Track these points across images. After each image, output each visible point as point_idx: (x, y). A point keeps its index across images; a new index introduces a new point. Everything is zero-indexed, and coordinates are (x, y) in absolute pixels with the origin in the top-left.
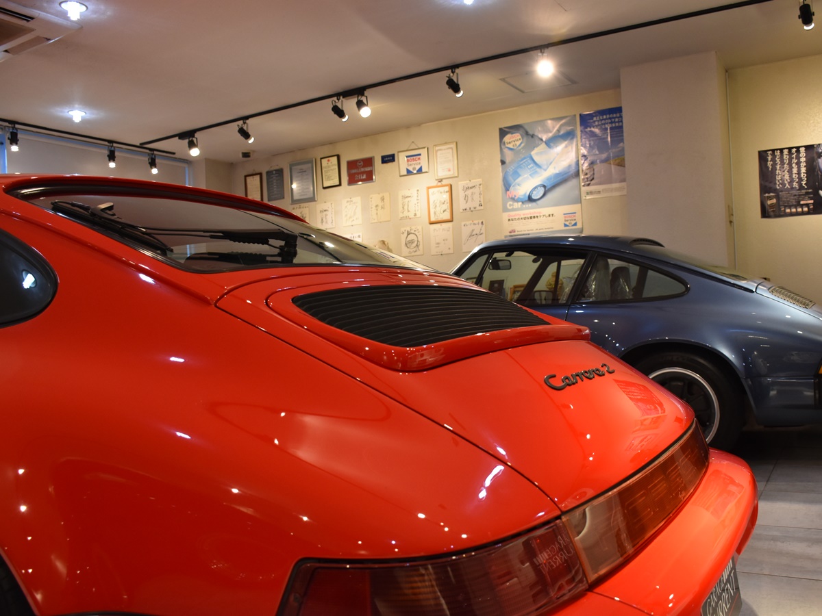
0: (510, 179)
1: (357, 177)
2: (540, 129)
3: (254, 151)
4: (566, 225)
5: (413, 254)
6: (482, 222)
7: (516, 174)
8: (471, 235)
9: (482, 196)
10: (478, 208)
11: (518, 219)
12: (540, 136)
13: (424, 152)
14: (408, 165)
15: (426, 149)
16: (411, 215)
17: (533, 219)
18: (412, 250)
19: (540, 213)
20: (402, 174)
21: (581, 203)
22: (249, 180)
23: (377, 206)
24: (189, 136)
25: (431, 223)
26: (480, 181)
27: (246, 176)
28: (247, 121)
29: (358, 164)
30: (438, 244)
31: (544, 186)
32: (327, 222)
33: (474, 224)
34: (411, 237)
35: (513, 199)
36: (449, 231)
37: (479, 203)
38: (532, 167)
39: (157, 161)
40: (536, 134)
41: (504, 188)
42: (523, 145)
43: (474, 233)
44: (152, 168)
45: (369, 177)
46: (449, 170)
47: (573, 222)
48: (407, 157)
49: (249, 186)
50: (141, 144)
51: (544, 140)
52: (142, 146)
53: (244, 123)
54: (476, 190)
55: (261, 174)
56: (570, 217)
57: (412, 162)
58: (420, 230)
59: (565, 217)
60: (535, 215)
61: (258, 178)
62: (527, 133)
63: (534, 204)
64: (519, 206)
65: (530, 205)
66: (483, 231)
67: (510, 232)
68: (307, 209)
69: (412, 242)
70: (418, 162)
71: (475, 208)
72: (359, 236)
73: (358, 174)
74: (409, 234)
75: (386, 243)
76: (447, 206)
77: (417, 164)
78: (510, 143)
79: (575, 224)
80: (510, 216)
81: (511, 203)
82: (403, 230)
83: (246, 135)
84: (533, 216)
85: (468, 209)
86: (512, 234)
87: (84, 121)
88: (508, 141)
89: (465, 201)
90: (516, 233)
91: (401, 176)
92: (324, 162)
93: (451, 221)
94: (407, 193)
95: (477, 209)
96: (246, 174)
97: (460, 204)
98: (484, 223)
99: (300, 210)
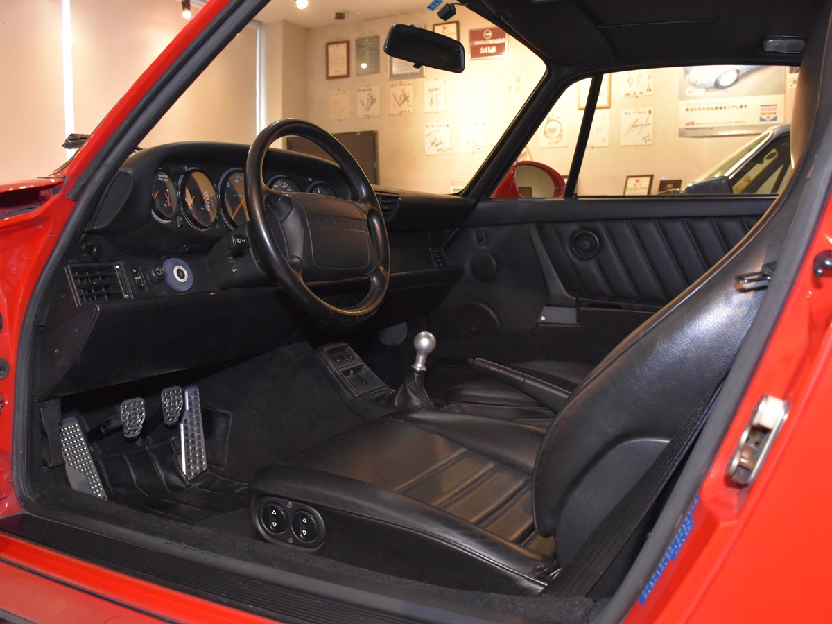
1: (483, 51)
3: (348, 12)
4: (762, 120)
5: (554, 145)
6: (650, 111)
8: (634, 126)
9: (650, 79)
10: (646, 93)
11: (699, 109)
17: (719, 110)
18: (552, 141)
19: (729, 103)
21: (784, 93)
22: (332, 49)
23: (510, 88)
25: (580, 109)
27: (327, 45)
29: (485, 34)
31: (737, 71)
32: (438, 104)
33: (639, 113)
34: (553, 125)
35: (694, 85)
36: (605, 119)
37: (647, 87)
43: (638, 123)
45: (500, 51)
47: (772, 117)
49: (332, 56)
54: (644, 72)
55: (348, 42)
56: (769, 110)
58: (566, 117)
59: (762, 110)
60: (723, 106)
61: (344, 46)
63: (721, 92)
64: (702, 94)
65: (718, 92)
66: (651, 121)
67: (687, 125)
68: (412, 86)
69: (553, 130)
71: (641, 93)
73: (484, 46)
74: (550, 121)
76: (603, 89)
79: (775, 119)
80: (689, 105)
81: (691, 89)
84: (719, 106)
85: (632, 94)
86: (690, 126)
89: (627, 85)
90: (696, 126)
92: (438, 28)
93: (608, 107)
95: (644, 94)
96: (328, 42)
97: (622, 88)
98: (652, 111)
99: (401, 88)
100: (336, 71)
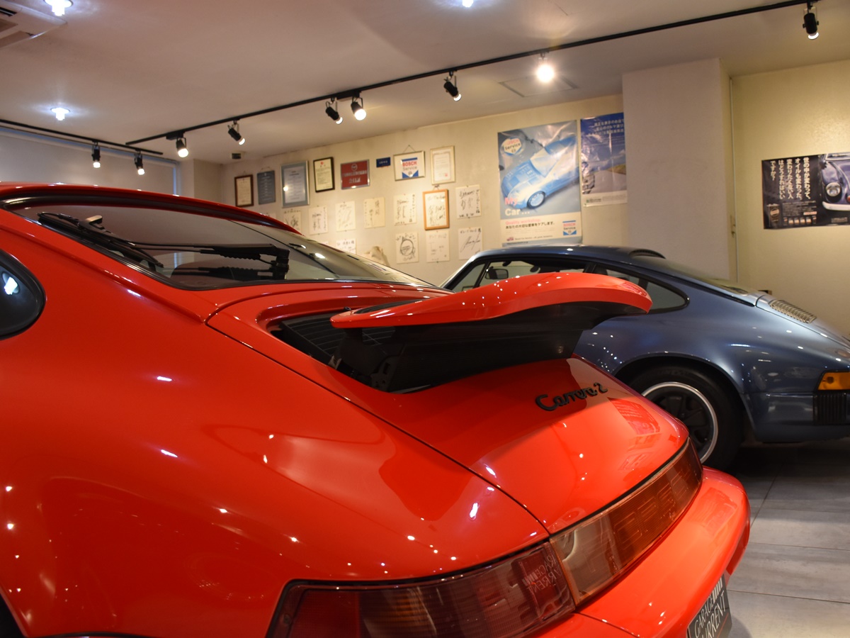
0: (509, 185)
1: (351, 181)
2: (540, 134)
3: (244, 152)
4: (565, 234)
5: (408, 261)
6: (479, 230)
7: (515, 180)
8: (468, 243)
9: (479, 202)
10: (476, 214)
11: (517, 226)
12: (540, 141)
13: (420, 156)
14: (404, 169)
15: (423, 153)
16: (407, 221)
17: (532, 227)
18: (407, 257)
19: (539, 220)
20: (397, 178)
21: (581, 210)
22: (239, 182)
23: (371, 211)
24: (177, 136)
25: (427, 229)
26: (477, 186)
27: (236, 178)
28: (238, 122)
29: (352, 167)
30: (434, 251)
31: (544, 193)
32: (319, 227)
33: (471, 231)
34: (406, 243)
35: (512, 206)
36: (445, 237)
37: (476, 209)
38: (531, 173)
39: (144, 161)
40: (535, 139)
41: (502, 193)
42: (522, 150)
43: (471, 240)
44: (138, 168)
45: (364, 181)
46: (446, 175)
47: (573, 231)
48: (403, 161)
49: (239, 189)
50: (127, 144)
51: (544, 145)
52: (128, 145)
53: (235, 124)
54: (474, 196)
55: (251, 176)
56: (569, 225)
57: (408, 167)
58: (416, 236)
59: (565, 225)
60: (534, 223)
61: (248, 180)
62: (526, 138)
63: (532, 211)
64: (518, 214)
65: (529, 212)
66: (480, 238)
67: (508, 240)
68: (299, 213)
69: (407, 248)
70: (414, 166)
71: (472, 214)
72: (353, 242)
73: (352, 177)
74: (404, 240)
75: (380, 249)
76: (443, 212)
77: (413, 168)
78: (509, 148)
79: (575, 233)
80: (507, 223)
81: (509, 210)
82: (398, 236)
83: (237, 136)
84: (531, 223)
85: (465, 215)
86: (511, 242)
87: (67, 119)
88: (507, 146)
89: (462, 208)
90: (514, 241)
91: (396, 180)
92: (317, 164)
93: (448, 227)
94: (402, 198)
95: (474, 215)
96: (236, 176)
97: (457, 210)
98: (481, 230)
99: (293, 214)
100: (243, 201)
